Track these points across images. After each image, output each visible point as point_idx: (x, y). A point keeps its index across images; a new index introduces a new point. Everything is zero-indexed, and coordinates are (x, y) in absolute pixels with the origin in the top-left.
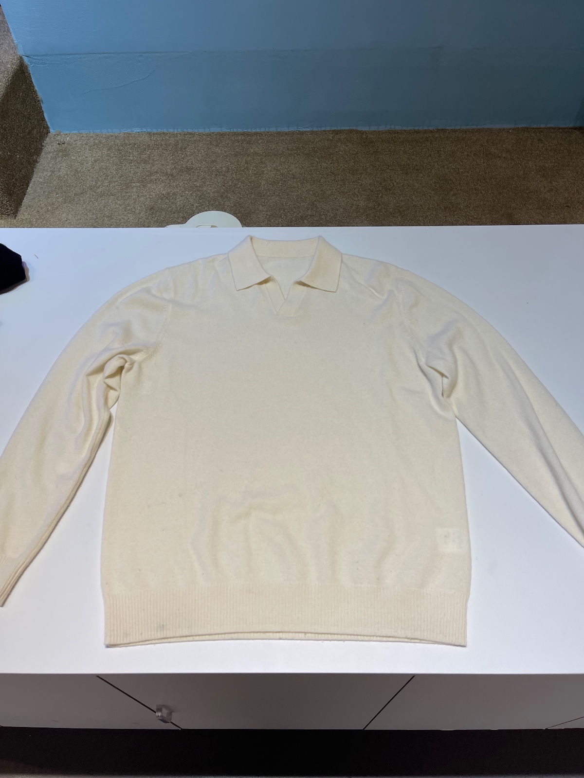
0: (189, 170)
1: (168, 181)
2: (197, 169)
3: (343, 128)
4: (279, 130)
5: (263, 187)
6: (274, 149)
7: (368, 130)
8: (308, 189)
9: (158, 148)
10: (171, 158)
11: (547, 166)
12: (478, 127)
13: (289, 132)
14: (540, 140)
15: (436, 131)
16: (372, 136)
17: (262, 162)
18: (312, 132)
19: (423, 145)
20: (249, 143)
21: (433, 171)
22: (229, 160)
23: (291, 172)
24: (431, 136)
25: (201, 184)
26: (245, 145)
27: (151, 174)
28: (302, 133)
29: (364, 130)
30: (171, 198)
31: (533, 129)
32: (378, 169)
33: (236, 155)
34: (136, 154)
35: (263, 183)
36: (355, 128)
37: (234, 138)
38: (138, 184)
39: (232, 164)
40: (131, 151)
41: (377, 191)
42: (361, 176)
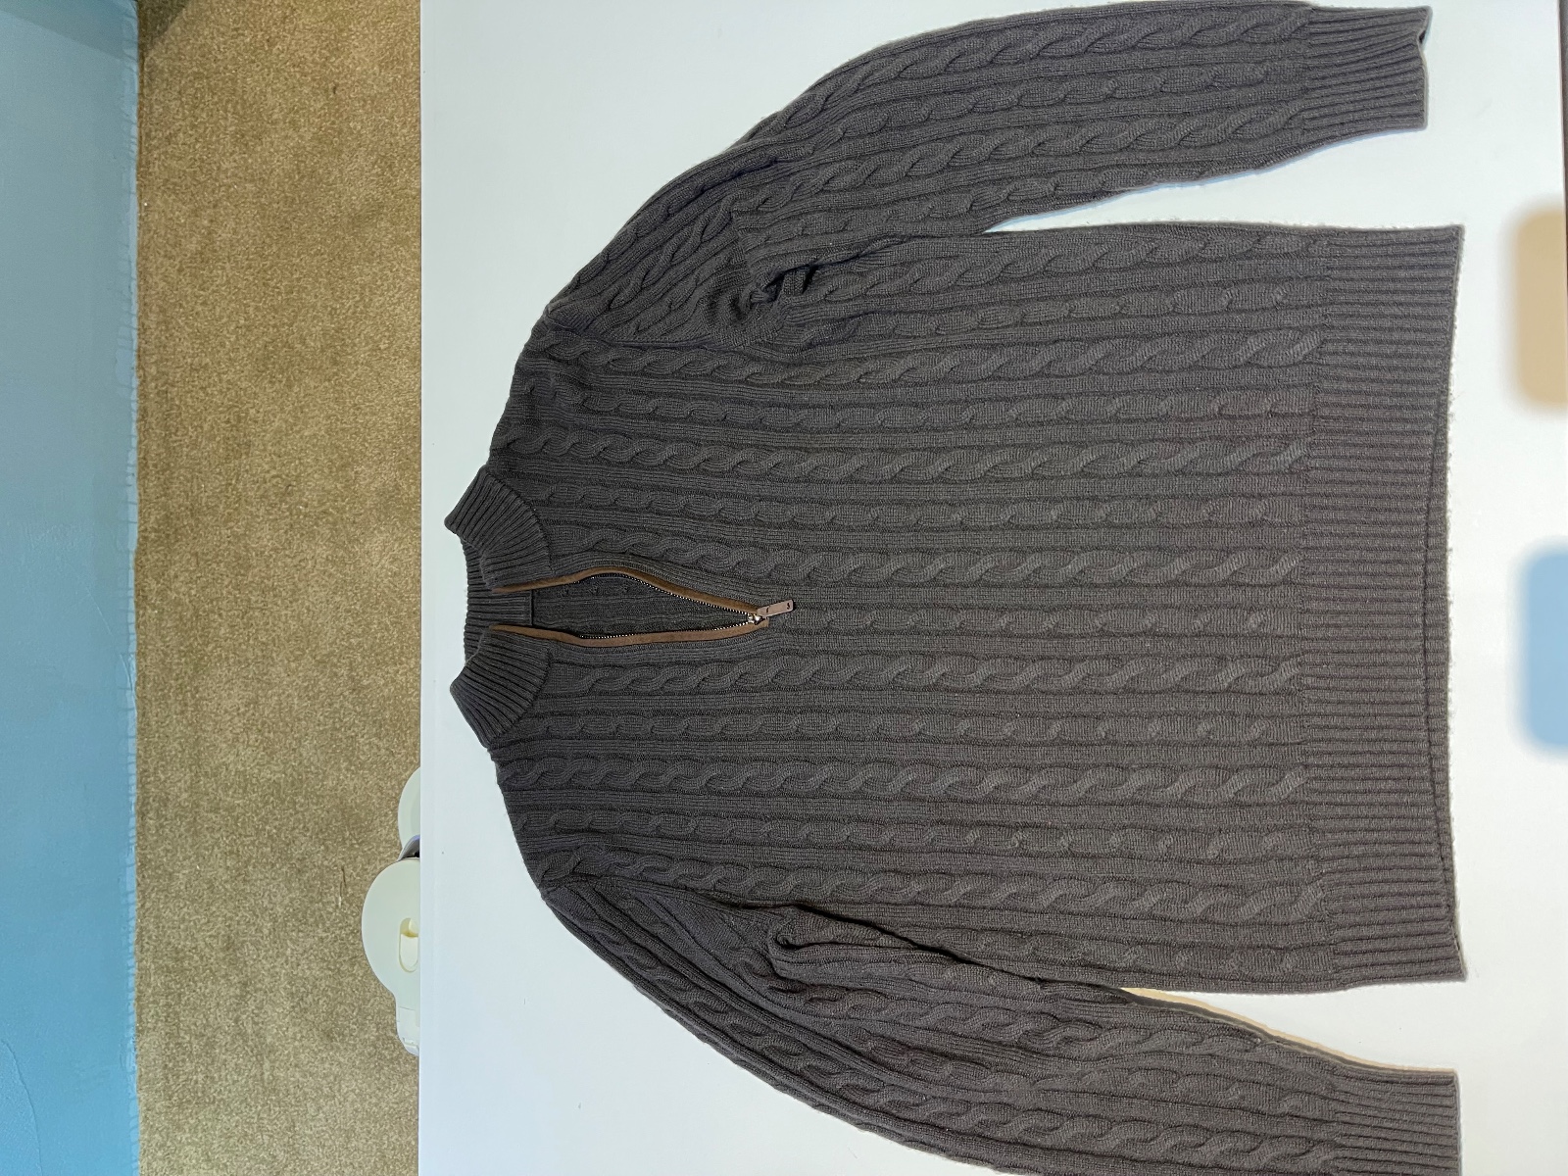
0: (230, 945)
1: (259, 995)
2: (229, 926)
3: (132, 585)
4: (133, 731)
5: (278, 775)
6: (180, 743)
7: (137, 525)
8: (285, 672)
9: (176, 1013)
10: (200, 984)
11: (233, 128)
12: (134, 275)
13: (138, 708)
14: (168, 139)
15: (141, 372)
16: (153, 518)
17: (215, 775)
18: (141, 654)
19: (177, 403)
20: (165, 802)
21: (243, 386)
22: (207, 849)
23: (242, 710)
24: (153, 384)
25: (267, 919)
26: (170, 813)
27: (243, 1035)
28: (142, 677)
29: (136, 536)
30: (302, 989)
31: (140, 152)
32: (236, 509)
33: (196, 833)
34: (189, 1067)
35: (266, 774)
36: (132, 557)
37: (152, 835)
38: (267, 1065)
39: (217, 843)
40: (184, 1077)
41: (291, 514)
42: (253, 548)
